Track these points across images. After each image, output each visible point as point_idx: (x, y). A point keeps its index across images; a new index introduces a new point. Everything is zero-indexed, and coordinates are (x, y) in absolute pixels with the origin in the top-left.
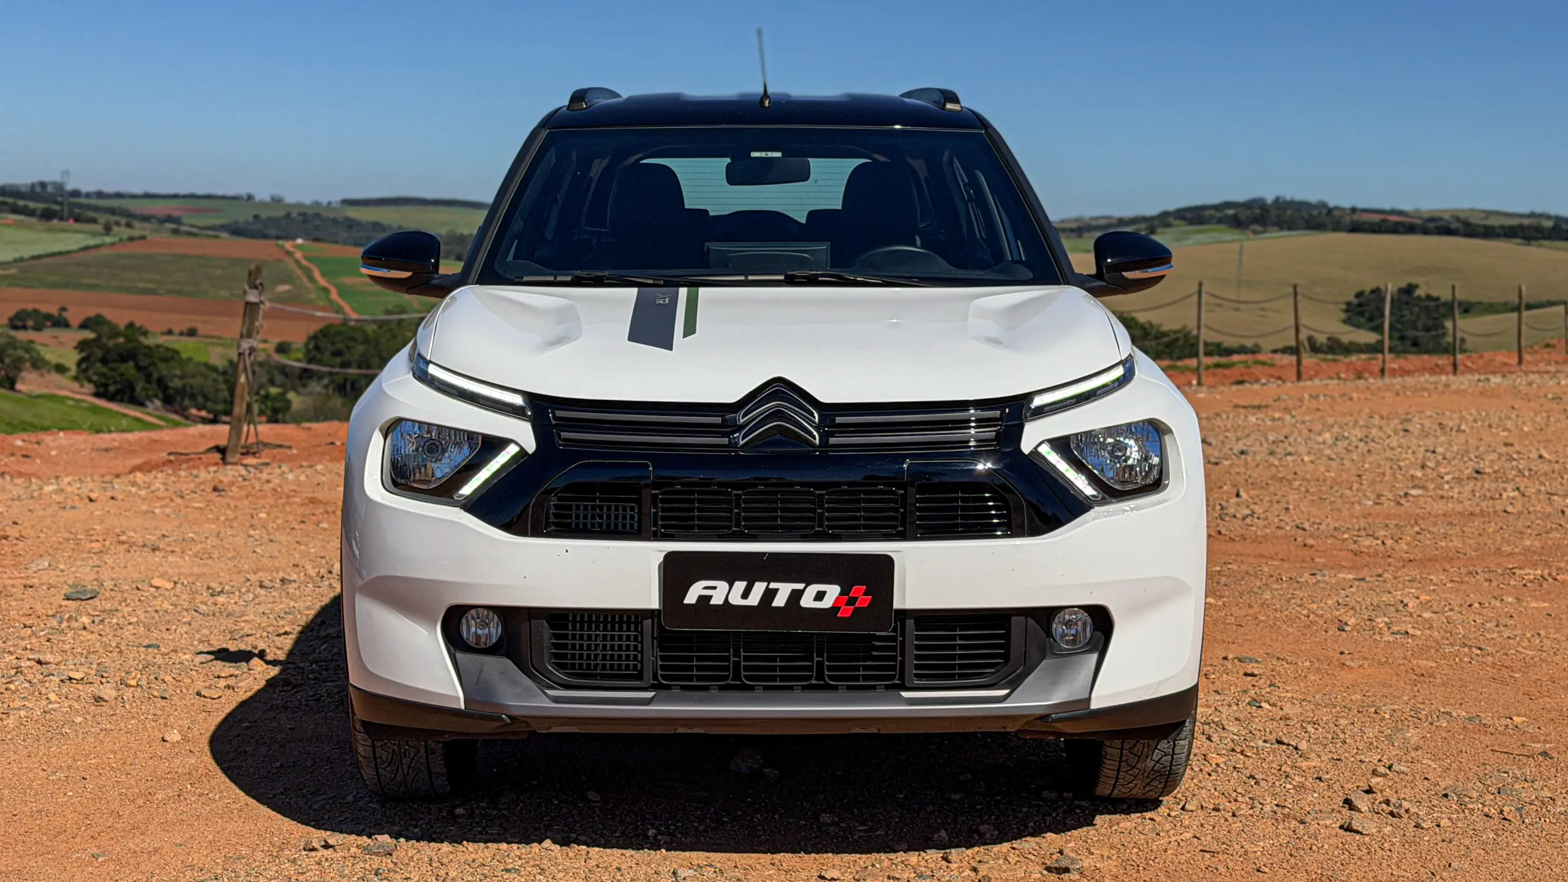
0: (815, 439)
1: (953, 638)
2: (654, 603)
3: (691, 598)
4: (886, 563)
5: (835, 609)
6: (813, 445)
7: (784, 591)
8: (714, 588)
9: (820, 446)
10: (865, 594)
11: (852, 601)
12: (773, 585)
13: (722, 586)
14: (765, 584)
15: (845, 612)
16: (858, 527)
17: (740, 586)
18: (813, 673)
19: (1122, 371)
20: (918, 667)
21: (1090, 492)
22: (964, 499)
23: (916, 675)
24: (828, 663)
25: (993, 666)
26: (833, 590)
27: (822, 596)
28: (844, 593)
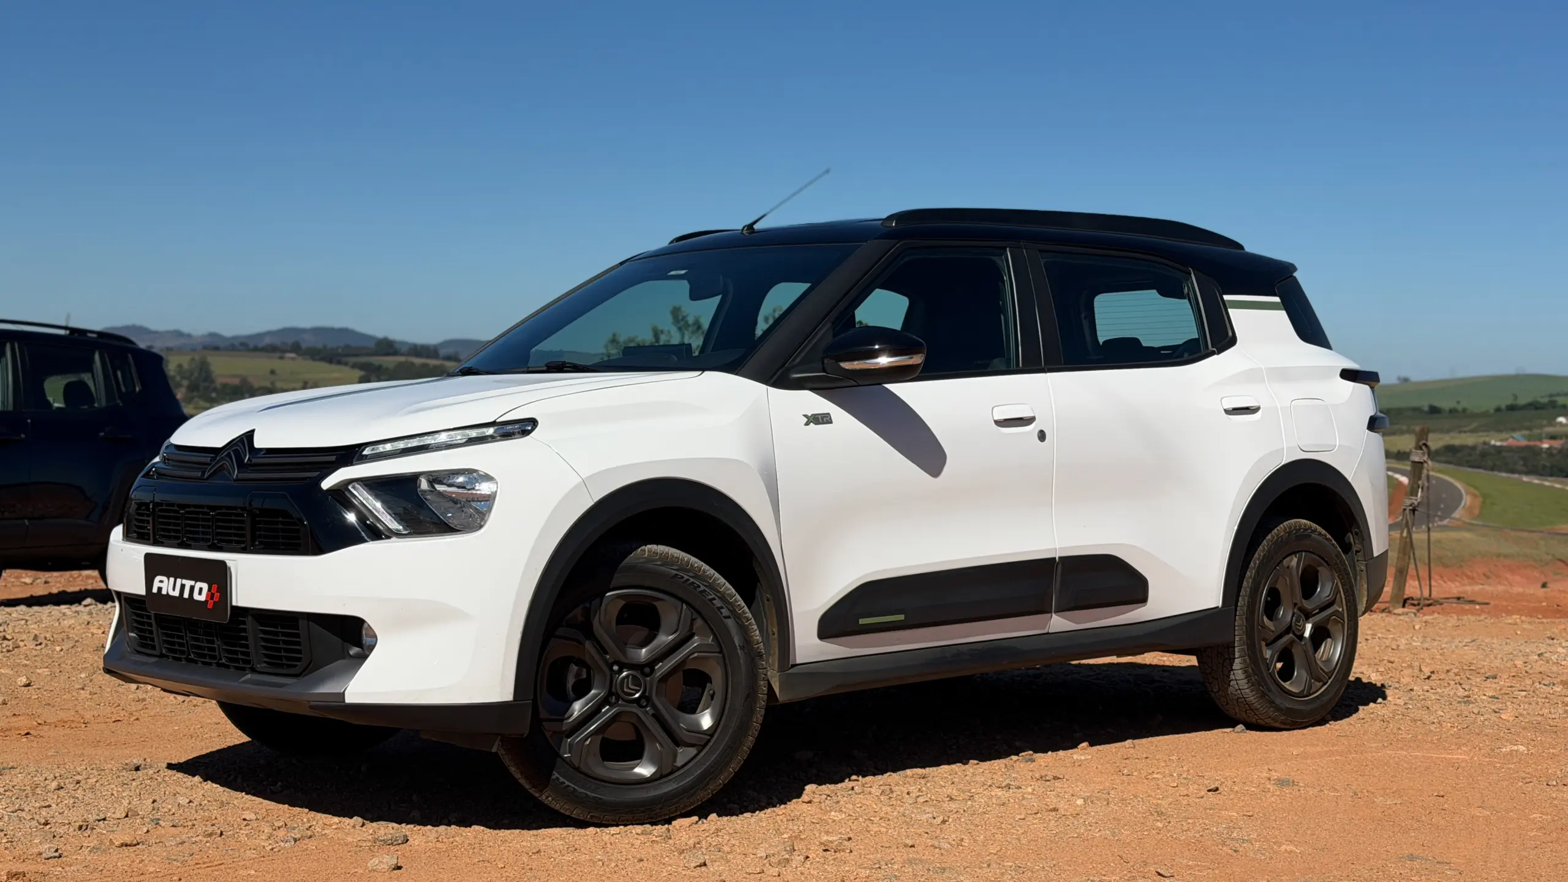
1: (277, 634)
2: (144, 593)
3: (155, 590)
4: (224, 566)
5: (206, 601)
6: (232, 478)
7: (188, 583)
8: (162, 582)
9: (235, 480)
10: (218, 591)
11: (212, 596)
12: (185, 581)
13: (165, 579)
14: (180, 580)
15: (210, 605)
16: (231, 541)
17: (172, 579)
18: (217, 654)
19: (490, 431)
20: (267, 656)
21: (394, 525)
22: (283, 523)
23: (265, 662)
24: (225, 647)
25: (299, 660)
26: (205, 586)
27: (201, 591)
28: (209, 590)
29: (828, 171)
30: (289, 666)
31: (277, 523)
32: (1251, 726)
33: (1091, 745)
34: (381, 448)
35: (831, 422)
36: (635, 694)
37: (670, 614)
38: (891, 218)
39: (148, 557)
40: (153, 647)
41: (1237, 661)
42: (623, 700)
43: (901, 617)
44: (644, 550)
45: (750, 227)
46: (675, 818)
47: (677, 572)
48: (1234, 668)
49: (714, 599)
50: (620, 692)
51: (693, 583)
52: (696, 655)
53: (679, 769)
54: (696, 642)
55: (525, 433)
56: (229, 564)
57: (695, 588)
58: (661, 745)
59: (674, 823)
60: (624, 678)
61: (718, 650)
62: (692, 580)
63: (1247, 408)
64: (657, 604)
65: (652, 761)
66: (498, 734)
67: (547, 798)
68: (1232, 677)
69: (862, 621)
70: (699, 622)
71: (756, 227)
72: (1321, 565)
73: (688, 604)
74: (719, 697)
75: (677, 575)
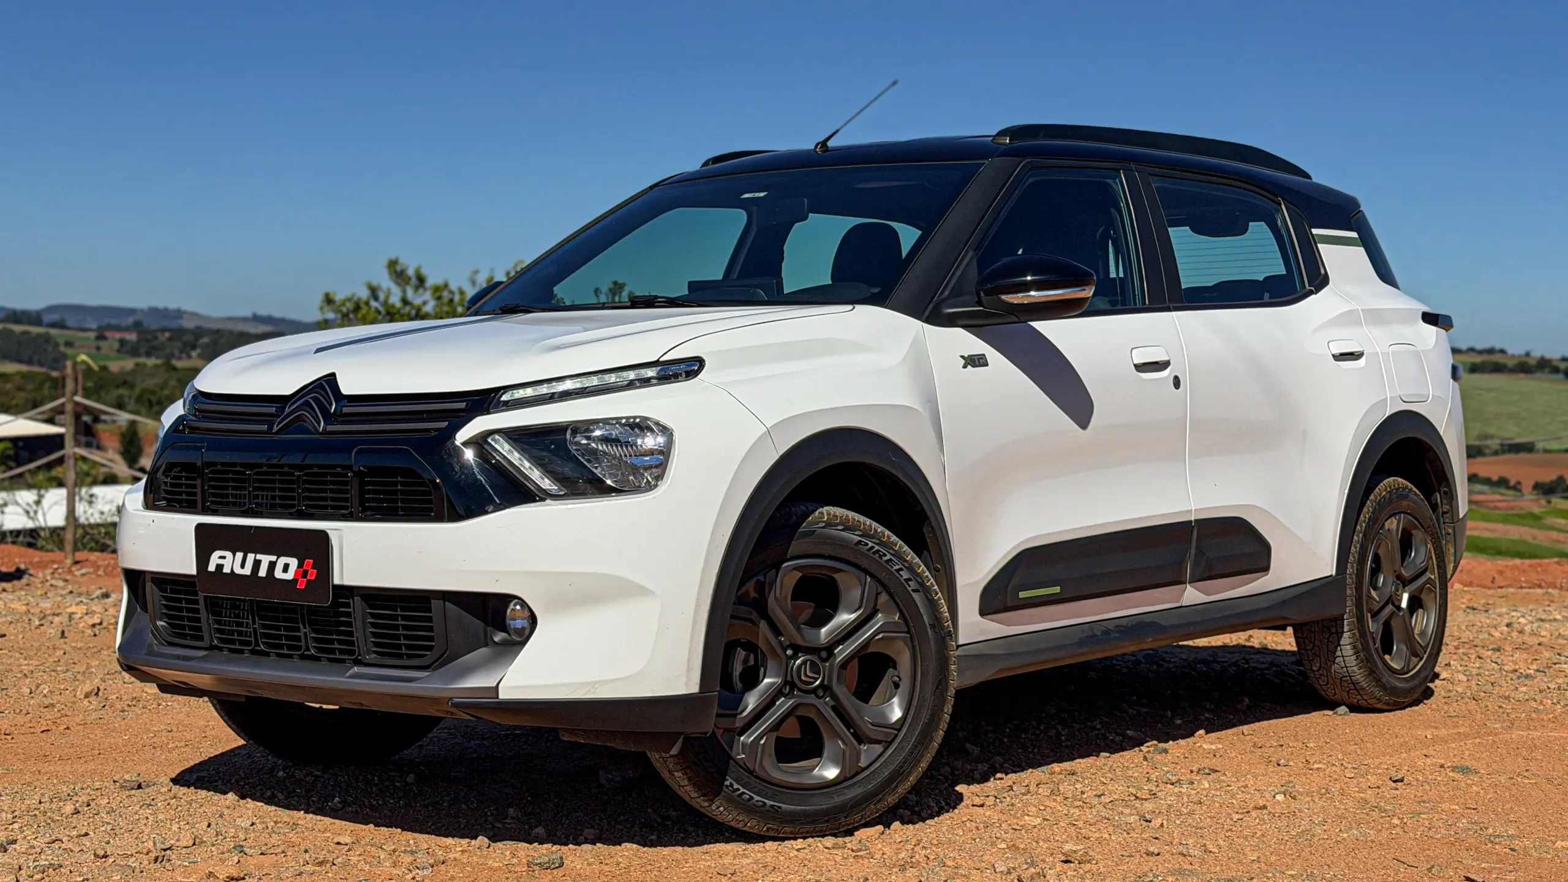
0: (320, 426)
1: (395, 618)
2: (194, 572)
3: (212, 568)
4: (323, 537)
5: (295, 581)
6: (317, 430)
7: (265, 559)
8: (224, 558)
9: (321, 434)
10: (312, 568)
11: (305, 574)
12: (259, 557)
13: (229, 554)
14: (253, 555)
15: (301, 585)
16: (325, 507)
17: (239, 555)
18: (303, 644)
19: (651, 373)
20: (376, 644)
21: (546, 484)
22: (402, 484)
23: (375, 652)
24: (313, 635)
25: (430, 648)
26: (293, 563)
27: (287, 568)
28: (300, 566)
29: (895, 83)
30: (410, 656)
31: (395, 484)
32: (1354, 708)
33: (1207, 733)
34: (520, 394)
35: (986, 365)
36: (814, 683)
37: (852, 588)
38: (1002, 133)
39: (201, 530)
40: (201, 638)
41: (1346, 635)
42: (800, 690)
43: (1057, 589)
44: (822, 513)
45: (824, 143)
46: (857, 829)
47: (859, 538)
48: (1342, 643)
49: (901, 569)
50: (796, 680)
51: (878, 551)
52: (880, 636)
53: (863, 770)
54: (879, 620)
55: (691, 374)
56: (331, 534)
57: (881, 557)
58: (844, 742)
59: (856, 833)
60: (800, 666)
61: (906, 630)
62: (877, 548)
63: (1352, 354)
64: (836, 576)
65: (835, 762)
66: (681, 733)
67: (719, 810)
68: (1338, 653)
69: (1022, 595)
70: (884, 598)
71: (830, 144)
72: (1416, 528)
73: (872, 576)
74: (905, 685)
75: (861, 541)
